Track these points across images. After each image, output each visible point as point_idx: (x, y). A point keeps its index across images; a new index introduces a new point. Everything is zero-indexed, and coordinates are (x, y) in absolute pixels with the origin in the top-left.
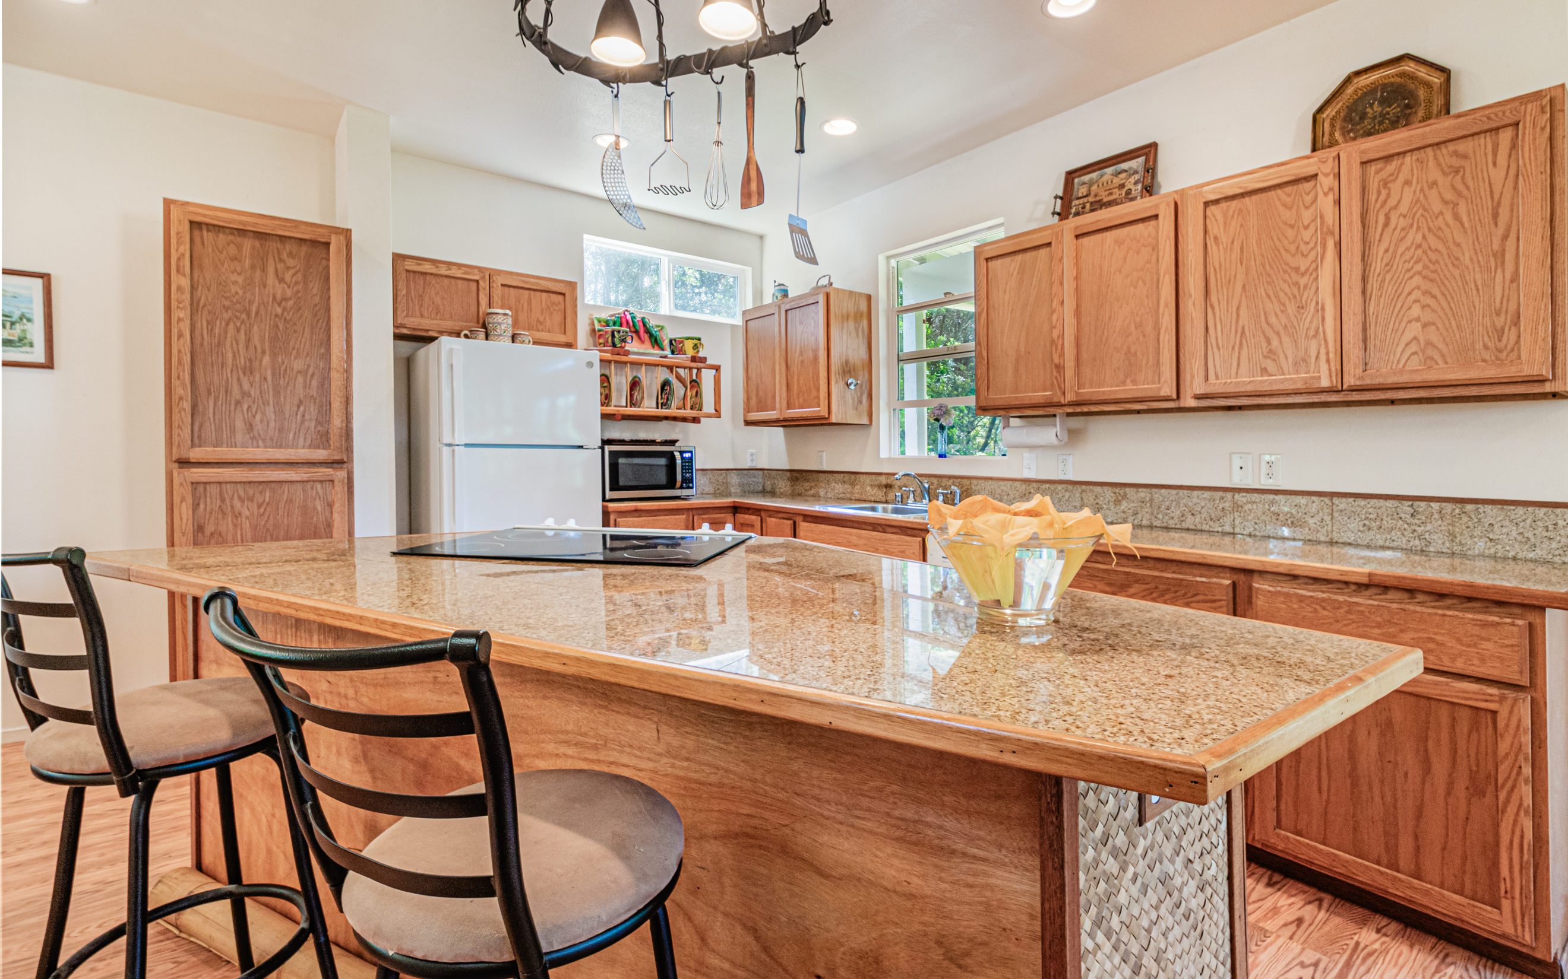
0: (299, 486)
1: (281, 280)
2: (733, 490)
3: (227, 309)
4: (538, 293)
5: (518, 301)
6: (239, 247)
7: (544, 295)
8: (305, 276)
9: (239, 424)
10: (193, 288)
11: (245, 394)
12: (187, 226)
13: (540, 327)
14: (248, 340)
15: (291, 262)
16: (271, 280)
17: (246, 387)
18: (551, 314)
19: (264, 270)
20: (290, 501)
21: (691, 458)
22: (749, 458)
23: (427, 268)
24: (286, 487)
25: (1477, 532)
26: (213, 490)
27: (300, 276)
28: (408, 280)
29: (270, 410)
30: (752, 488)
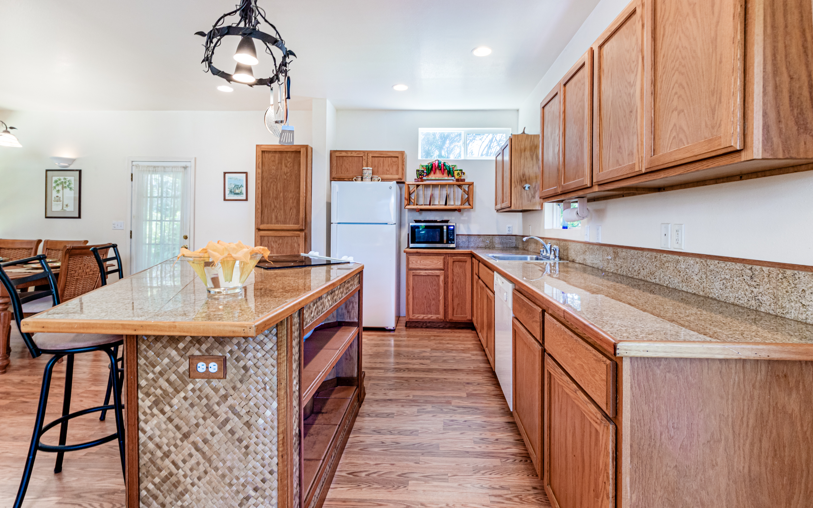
0: (290, 238)
1: (286, 166)
2: (496, 246)
3: (271, 178)
4: (387, 158)
5: (379, 163)
6: (275, 157)
7: (389, 158)
8: (293, 164)
9: (274, 217)
10: (262, 172)
11: (275, 207)
12: (261, 152)
13: (388, 173)
14: (277, 188)
15: (289, 160)
16: (283, 167)
17: (276, 204)
18: (392, 167)
19: (281, 164)
20: (287, 243)
21: (454, 229)
22: (507, 229)
23: (344, 154)
24: (286, 238)
25: (793, 298)
26: (266, 239)
27: (292, 164)
28: (337, 160)
29: (282, 212)
30: (508, 246)
